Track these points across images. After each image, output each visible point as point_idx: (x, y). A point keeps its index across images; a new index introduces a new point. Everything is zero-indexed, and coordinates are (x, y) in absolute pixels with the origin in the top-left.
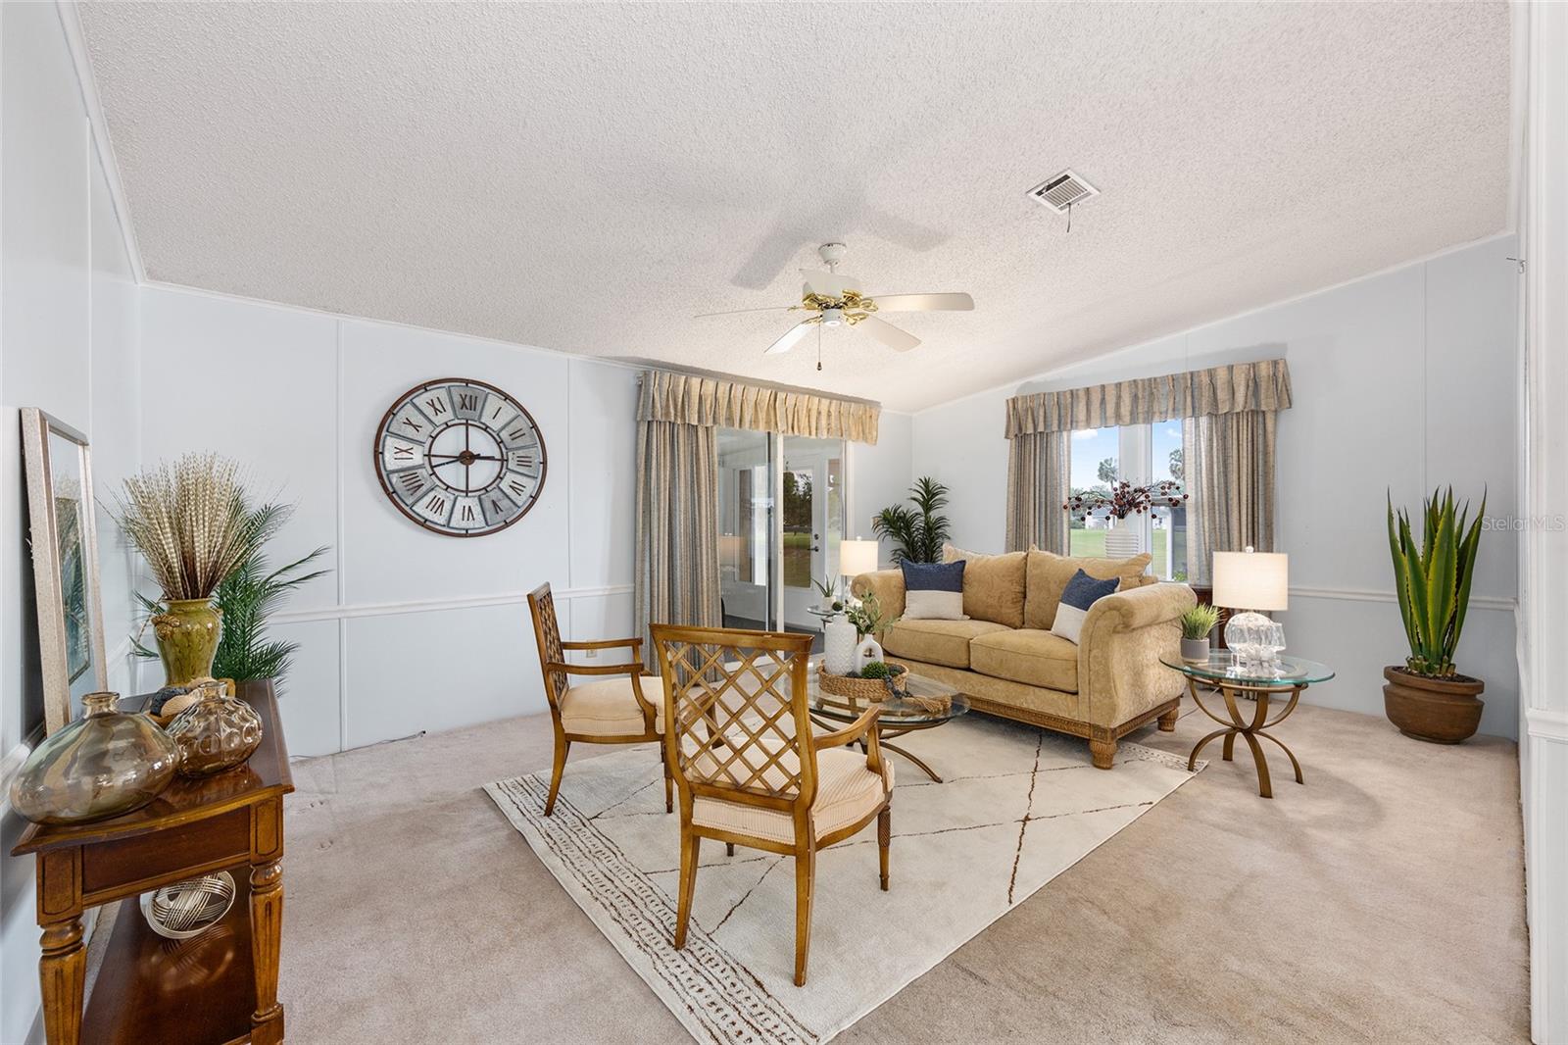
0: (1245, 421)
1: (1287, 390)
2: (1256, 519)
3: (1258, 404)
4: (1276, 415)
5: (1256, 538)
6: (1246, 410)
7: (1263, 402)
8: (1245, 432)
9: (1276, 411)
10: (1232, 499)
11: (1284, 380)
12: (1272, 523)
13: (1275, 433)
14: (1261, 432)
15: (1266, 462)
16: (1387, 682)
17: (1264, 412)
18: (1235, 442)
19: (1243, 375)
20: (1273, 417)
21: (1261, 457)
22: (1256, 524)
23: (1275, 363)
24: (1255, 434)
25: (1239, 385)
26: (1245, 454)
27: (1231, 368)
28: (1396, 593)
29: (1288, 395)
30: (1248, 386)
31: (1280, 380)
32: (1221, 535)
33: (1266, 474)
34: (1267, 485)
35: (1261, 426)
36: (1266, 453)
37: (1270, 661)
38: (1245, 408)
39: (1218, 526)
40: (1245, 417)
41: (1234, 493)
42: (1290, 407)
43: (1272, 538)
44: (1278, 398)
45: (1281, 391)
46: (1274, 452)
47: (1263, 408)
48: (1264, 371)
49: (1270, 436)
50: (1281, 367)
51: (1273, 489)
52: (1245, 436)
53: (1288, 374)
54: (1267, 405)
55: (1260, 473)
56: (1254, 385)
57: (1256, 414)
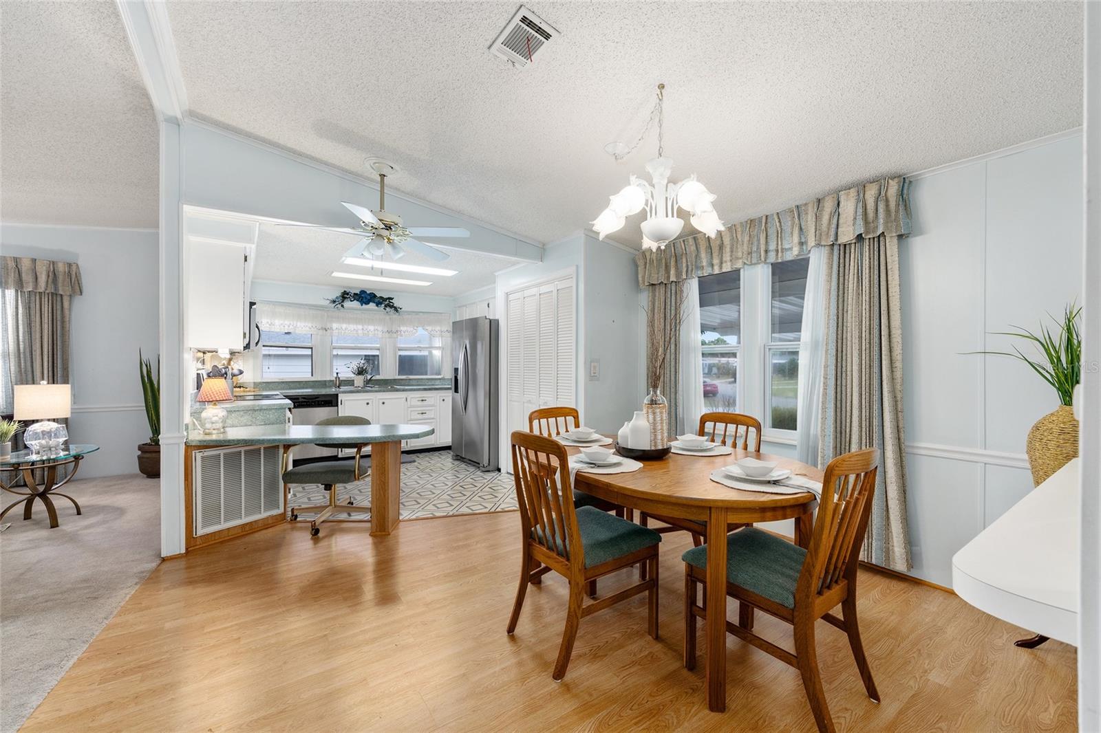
0: (46, 299)
1: (79, 284)
2: (55, 365)
3: (56, 288)
4: (71, 298)
5: (55, 377)
6: (47, 292)
7: (60, 288)
8: (46, 306)
9: (70, 296)
10: (35, 351)
11: (76, 276)
12: (68, 367)
13: (70, 310)
14: (59, 307)
15: (63, 327)
16: (139, 453)
17: (61, 295)
18: (38, 312)
19: (44, 268)
20: (69, 298)
21: (59, 323)
22: (55, 368)
23: (70, 265)
24: (55, 308)
25: (41, 273)
26: (46, 321)
27: (34, 261)
28: (144, 405)
29: (79, 287)
30: (48, 276)
31: (73, 277)
32: (26, 376)
33: (63, 335)
34: (63, 342)
35: (59, 304)
36: (63, 322)
37: (56, 447)
38: (46, 290)
39: (23, 370)
40: (46, 296)
41: (37, 346)
42: (81, 295)
43: (68, 377)
44: (72, 287)
45: (74, 283)
46: (69, 321)
47: (61, 292)
48: (61, 268)
49: (67, 312)
50: (74, 268)
51: (68, 345)
52: (46, 309)
53: (80, 273)
54: (63, 290)
55: (59, 335)
56: (53, 276)
57: (55, 297)
